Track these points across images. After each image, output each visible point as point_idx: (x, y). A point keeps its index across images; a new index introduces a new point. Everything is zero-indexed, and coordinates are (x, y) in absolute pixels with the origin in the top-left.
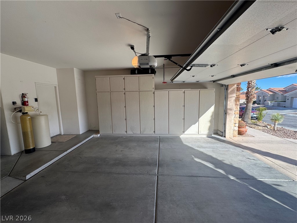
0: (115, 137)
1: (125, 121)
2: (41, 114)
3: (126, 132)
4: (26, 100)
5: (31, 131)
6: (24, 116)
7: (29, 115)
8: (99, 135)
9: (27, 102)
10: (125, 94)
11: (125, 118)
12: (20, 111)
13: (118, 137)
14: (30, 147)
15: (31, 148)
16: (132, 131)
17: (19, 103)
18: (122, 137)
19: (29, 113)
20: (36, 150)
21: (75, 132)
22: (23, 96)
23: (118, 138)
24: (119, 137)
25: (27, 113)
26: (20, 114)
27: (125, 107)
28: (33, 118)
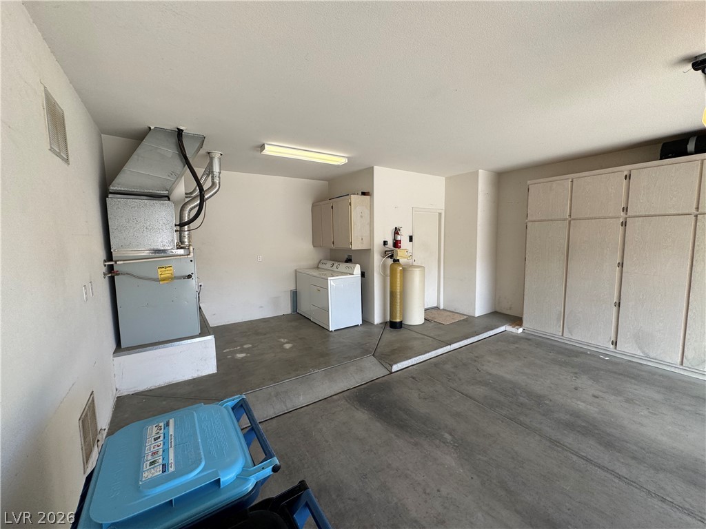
0: (571, 347)
1: (615, 309)
2: (415, 264)
3: (615, 343)
4: (399, 238)
5: (401, 292)
6: (396, 266)
7: (400, 265)
8: (520, 330)
9: (400, 241)
10: (624, 224)
11: (615, 300)
12: (391, 257)
13: (582, 350)
14: (396, 319)
15: (398, 320)
16: (641, 349)
17: (390, 243)
18: (594, 355)
19: (402, 261)
20: (403, 325)
21: (465, 310)
22: (397, 232)
23: (582, 353)
24: (586, 354)
25: (398, 260)
26: (390, 261)
27: (621, 265)
28: (404, 270)
